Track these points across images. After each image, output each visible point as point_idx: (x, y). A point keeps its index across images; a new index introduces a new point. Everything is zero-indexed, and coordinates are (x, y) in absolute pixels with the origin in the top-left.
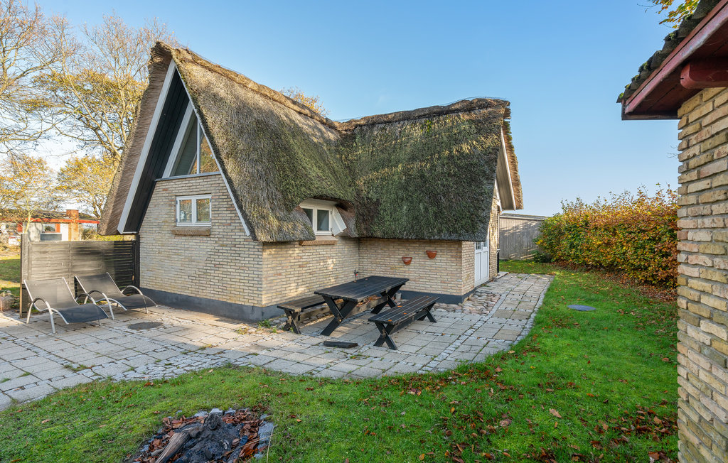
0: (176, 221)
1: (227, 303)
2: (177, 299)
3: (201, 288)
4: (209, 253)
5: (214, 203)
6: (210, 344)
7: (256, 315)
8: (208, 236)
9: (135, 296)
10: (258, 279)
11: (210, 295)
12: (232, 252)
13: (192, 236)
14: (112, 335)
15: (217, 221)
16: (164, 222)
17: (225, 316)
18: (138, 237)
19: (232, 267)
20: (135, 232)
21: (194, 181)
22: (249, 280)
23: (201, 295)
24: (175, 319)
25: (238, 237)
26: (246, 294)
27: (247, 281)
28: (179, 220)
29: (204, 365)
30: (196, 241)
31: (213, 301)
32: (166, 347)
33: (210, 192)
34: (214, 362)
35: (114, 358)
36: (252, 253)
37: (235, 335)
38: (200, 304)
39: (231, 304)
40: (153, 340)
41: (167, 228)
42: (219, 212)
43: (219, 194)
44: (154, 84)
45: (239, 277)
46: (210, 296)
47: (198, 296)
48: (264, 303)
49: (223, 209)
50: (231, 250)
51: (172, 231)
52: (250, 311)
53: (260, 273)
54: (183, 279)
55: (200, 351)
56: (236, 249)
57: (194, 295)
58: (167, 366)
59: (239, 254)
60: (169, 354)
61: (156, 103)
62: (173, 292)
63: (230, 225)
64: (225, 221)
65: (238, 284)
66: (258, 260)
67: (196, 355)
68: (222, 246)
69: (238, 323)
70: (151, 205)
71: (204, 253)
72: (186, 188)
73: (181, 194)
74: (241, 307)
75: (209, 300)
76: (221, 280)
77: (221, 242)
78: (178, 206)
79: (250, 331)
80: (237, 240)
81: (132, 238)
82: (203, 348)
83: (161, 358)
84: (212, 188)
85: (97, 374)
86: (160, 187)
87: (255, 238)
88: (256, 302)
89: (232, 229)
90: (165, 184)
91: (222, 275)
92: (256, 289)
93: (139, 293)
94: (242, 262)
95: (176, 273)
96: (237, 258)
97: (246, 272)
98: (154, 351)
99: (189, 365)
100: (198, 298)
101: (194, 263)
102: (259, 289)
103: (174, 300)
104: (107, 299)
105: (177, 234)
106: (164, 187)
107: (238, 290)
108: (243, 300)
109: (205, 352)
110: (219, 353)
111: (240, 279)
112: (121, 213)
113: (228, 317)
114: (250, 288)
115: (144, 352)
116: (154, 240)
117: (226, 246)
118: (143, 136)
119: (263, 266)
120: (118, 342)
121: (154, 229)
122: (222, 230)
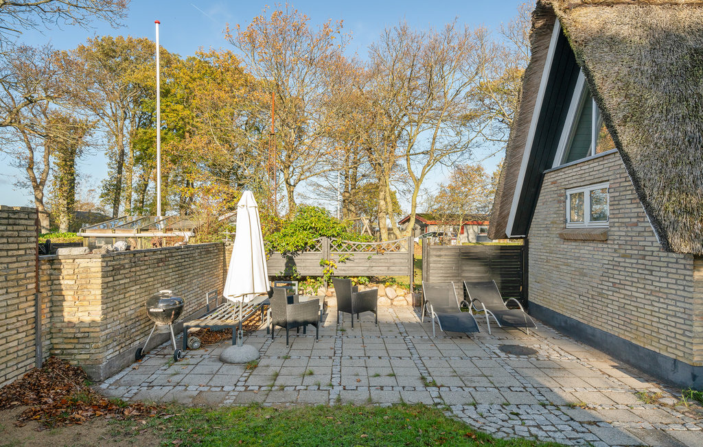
0: (565, 222)
1: (631, 344)
2: (566, 322)
3: (595, 314)
4: (606, 266)
5: (613, 195)
6: (585, 401)
7: (682, 376)
8: (605, 241)
9: (515, 311)
10: (686, 317)
11: (606, 326)
12: (639, 266)
13: (584, 241)
14: (479, 353)
15: (617, 220)
16: (553, 223)
17: (627, 362)
18: (527, 242)
19: (639, 290)
20: (524, 236)
21: (587, 167)
22: (668, 315)
23: (595, 324)
24: (557, 349)
25: (650, 244)
26: (663, 337)
27: (664, 316)
28: (569, 221)
29: (558, 435)
30: (588, 248)
31: (611, 335)
32: (524, 388)
33: (607, 178)
34: (574, 435)
35: (466, 382)
36: (674, 271)
37: (632, 400)
38: (593, 336)
39: (637, 347)
40: (515, 372)
41: (556, 231)
42: (619, 207)
43: (619, 180)
44: (537, 55)
45: (651, 308)
46: (607, 328)
47: (591, 324)
48: (696, 359)
49: (625, 202)
50: (637, 263)
51: (560, 234)
52: (669, 366)
53: (687, 306)
54: (572, 298)
55: (564, 409)
56: (647, 262)
57: (586, 322)
58: (512, 416)
59: (652, 271)
60: (525, 398)
61: (540, 77)
62: (561, 313)
63: (636, 225)
64: (628, 220)
65: (649, 317)
66: (685, 283)
67: (557, 413)
68: (624, 256)
69: (647, 381)
70: (539, 203)
71: (599, 265)
72: (577, 177)
73: (571, 186)
74: (654, 356)
75: (606, 334)
76: (622, 307)
77: (623, 251)
78: (568, 201)
79: (662, 401)
80: (646, 248)
81: (520, 243)
82: (571, 406)
83: (512, 401)
84: (610, 173)
85: (440, 397)
86: (549, 179)
87: (667, 247)
88: (681, 354)
89: (639, 232)
90: (553, 175)
91: (623, 301)
92: (681, 332)
93: (520, 308)
94: (655, 284)
95: (565, 289)
96: (647, 277)
97: (662, 300)
98: (509, 388)
99: (538, 426)
100: (591, 327)
101: (586, 278)
102: (687, 333)
103: (563, 324)
104: (486, 310)
105: (566, 238)
106: (553, 180)
107: (649, 327)
108: (658, 345)
109: (571, 413)
110: (590, 423)
111: (652, 311)
112: (508, 214)
113: (633, 366)
114: (669, 328)
115: (497, 386)
116: (542, 245)
117: (631, 258)
118: (527, 122)
119: (695, 295)
120: (479, 363)
121: (542, 232)
122: (624, 234)
